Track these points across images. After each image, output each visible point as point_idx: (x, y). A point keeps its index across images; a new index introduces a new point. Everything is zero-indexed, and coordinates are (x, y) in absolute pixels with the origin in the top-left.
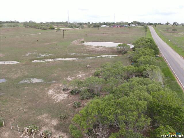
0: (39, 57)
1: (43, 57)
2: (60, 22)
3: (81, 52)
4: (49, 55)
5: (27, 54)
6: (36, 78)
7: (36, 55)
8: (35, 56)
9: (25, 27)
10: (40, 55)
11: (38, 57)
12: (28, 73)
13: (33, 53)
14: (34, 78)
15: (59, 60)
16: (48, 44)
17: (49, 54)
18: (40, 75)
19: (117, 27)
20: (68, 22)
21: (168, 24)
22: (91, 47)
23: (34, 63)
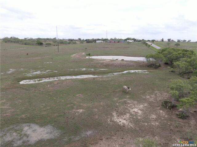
0: (31, 75)
1: (37, 74)
2: (48, 38)
3: (95, 67)
4: (47, 71)
5: (10, 70)
6: (37, 124)
7: (25, 72)
8: (23, 73)
9: (6, 42)
10: (33, 72)
11: (29, 75)
12: (13, 110)
13: (20, 70)
14: (32, 125)
15: (66, 80)
16: (40, 58)
17: (45, 70)
18: (45, 113)
19: (115, 42)
20: (57, 39)
21: (162, 40)
22: (105, 60)
23: (23, 85)
